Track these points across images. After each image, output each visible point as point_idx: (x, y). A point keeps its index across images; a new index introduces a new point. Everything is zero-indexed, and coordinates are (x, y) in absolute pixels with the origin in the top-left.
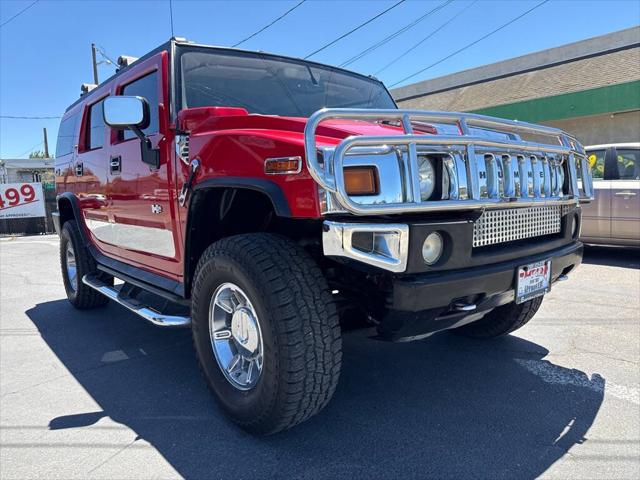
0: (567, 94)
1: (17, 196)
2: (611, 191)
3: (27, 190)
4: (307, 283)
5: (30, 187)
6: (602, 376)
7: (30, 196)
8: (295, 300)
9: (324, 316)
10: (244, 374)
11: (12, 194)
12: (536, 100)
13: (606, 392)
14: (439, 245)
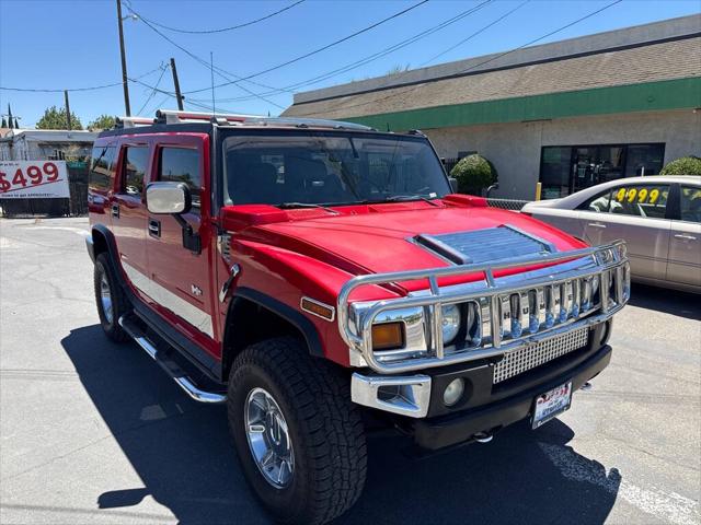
0: (646, 83)
1: (39, 174)
2: (670, 233)
3: (50, 169)
4: (336, 405)
5: (53, 166)
6: (620, 472)
7: (52, 176)
8: (324, 426)
9: (351, 438)
10: (276, 467)
11: (34, 172)
12: (610, 87)
13: (619, 493)
14: (461, 389)
